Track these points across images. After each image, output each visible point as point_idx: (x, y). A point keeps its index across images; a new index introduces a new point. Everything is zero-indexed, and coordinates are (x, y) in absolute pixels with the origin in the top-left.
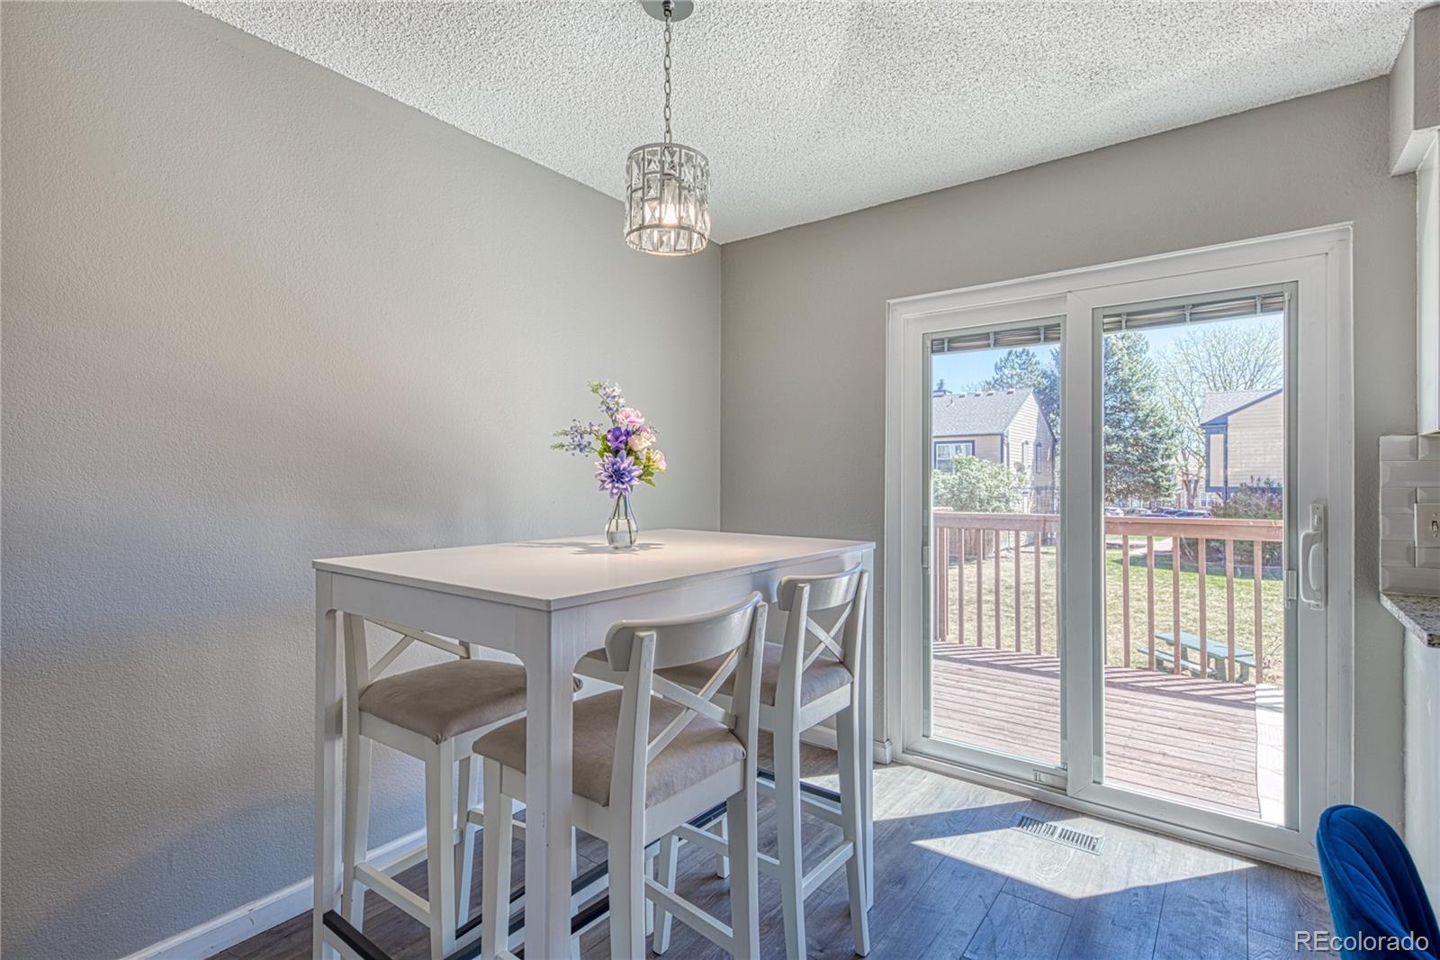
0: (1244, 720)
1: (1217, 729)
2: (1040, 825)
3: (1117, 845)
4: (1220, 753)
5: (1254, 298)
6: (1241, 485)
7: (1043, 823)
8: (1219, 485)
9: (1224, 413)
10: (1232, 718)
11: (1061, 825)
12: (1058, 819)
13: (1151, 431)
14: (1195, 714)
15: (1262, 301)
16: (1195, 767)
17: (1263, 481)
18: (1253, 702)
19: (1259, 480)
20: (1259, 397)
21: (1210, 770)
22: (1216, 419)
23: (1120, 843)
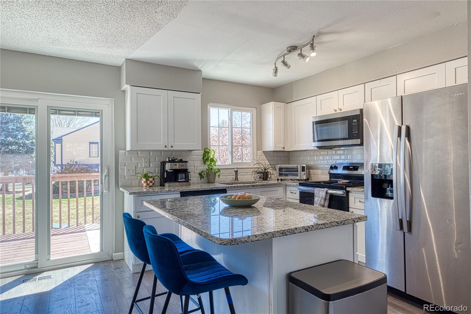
0: (83, 235)
1: (76, 239)
2: (30, 280)
3: (57, 274)
4: (79, 245)
5: (93, 112)
6: (67, 163)
7: (31, 279)
8: (60, 164)
9: (61, 136)
10: (80, 235)
11: (37, 277)
12: (36, 276)
13: (31, 141)
14: (69, 238)
15: (95, 113)
16: (73, 250)
17: (74, 162)
18: (85, 230)
19: (73, 161)
20: (73, 131)
21: (77, 250)
22: (58, 138)
23: (58, 274)
